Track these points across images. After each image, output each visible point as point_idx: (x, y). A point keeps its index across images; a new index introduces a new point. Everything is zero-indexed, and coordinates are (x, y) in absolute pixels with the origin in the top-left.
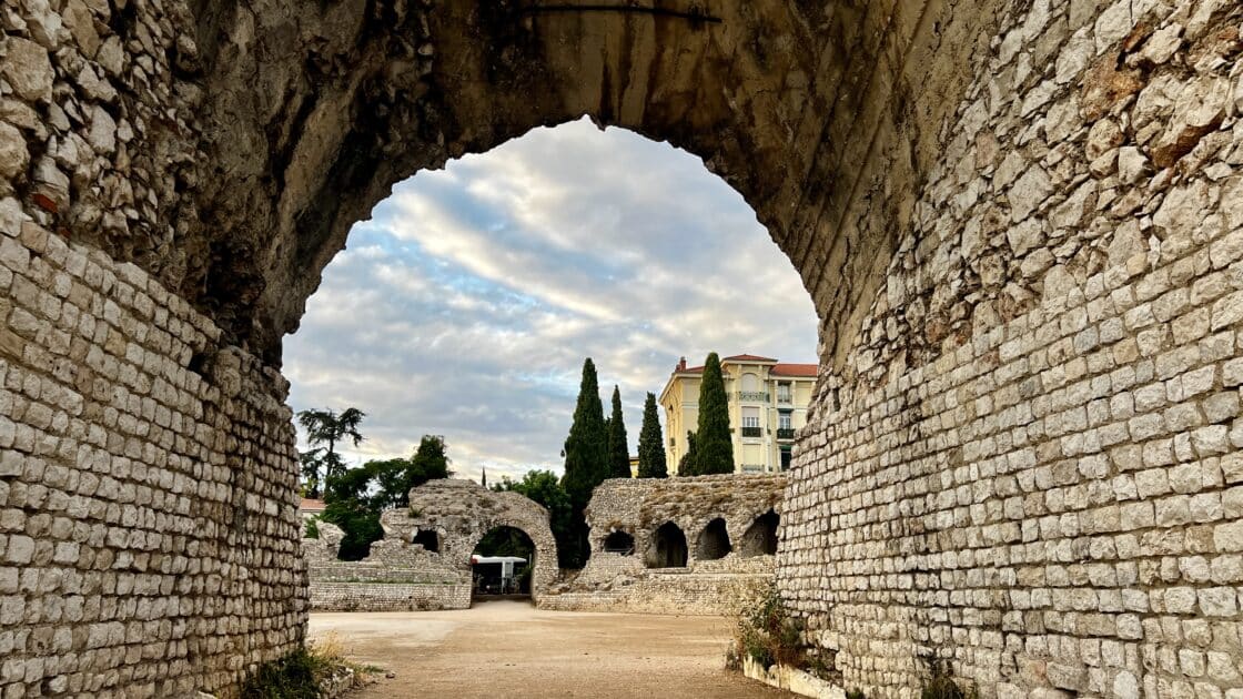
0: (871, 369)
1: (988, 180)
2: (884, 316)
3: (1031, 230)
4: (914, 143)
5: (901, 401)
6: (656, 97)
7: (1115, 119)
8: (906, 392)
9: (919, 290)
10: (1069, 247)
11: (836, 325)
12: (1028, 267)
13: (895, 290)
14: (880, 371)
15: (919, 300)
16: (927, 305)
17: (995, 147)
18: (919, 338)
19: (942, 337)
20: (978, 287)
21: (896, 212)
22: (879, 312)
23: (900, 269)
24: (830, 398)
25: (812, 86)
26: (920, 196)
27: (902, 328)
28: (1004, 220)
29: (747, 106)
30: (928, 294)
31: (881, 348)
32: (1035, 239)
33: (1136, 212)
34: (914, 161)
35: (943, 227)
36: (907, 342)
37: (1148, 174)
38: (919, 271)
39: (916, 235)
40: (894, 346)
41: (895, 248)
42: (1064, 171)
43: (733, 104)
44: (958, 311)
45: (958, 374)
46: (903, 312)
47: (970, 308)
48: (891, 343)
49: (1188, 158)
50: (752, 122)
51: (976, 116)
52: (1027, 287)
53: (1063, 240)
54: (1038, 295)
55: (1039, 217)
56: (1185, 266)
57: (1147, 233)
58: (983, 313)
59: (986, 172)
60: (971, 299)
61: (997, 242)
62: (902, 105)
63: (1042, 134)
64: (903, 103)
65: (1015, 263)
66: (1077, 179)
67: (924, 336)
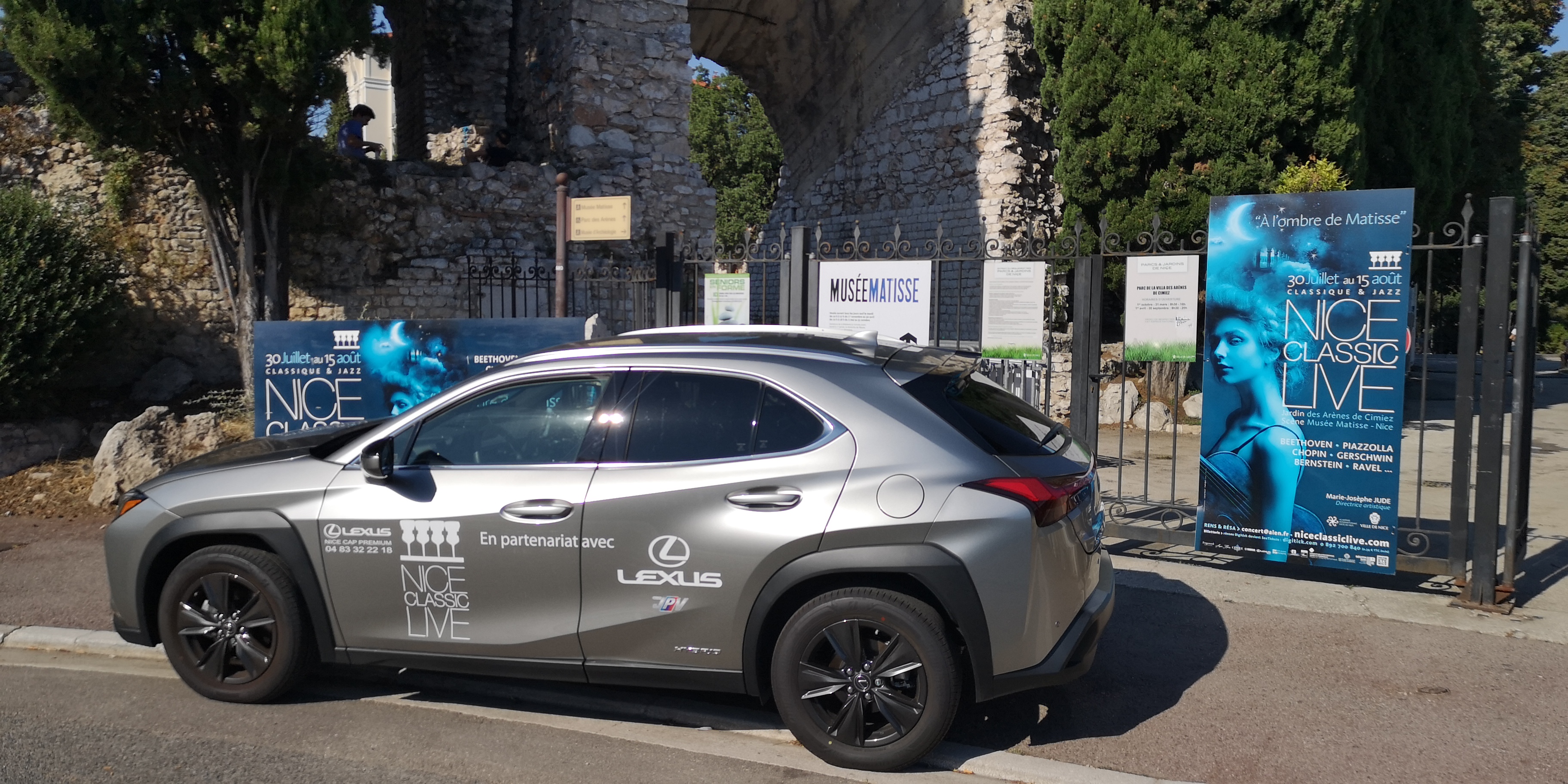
0: (821, 205)
1: (895, 147)
2: (832, 183)
3: (910, 176)
4: (860, 110)
5: (841, 227)
6: (730, 48)
7: (946, 152)
8: (844, 224)
9: (853, 178)
10: (923, 189)
11: (800, 176)
12: (907, 189)
13: (839, 173)
14: (826, 208)
15: (853, 182)
16: (857, 186)
17: (899, 135)
18: (851, 199)
19: (863, 203)
20: (884, 188)
21: (844, 136)
22: (828, 179)
23: (843, 163)
24: (789, 212)
25: (813, 64)
26: (859, 135)
27: (842, 192)
28: (899, 167)
29: (776, 63)
30: (858, 181)
31: (828, 197)
32: (911, 180)
33: (947, 188)
34: (859, 119)
35: (870, 155)
36: (844, 198)
37: (953, 177)
38: (854, 169)
39: (855, 151)
40: (836, 198)
41: (842, 152)
42: (925, 161)
43: (769, 59)
44: (873, 194)
45: (873, 223)
46: (843, 184)
47: (879, 196)
48: (834, 196)
49: (965, 178)
50: (777, 69)
51: (891, 116)
52: (905, 197)
53: (922, 186)
54: (909, 201)
55: (914, 172)
56: (959, 214)
57: (950, 196)
58: (885, 200)
59: (895, 143)
60: (880, 192)
61: (895, 174)
62: (856, 91)
63: (920, 141)
64: (857, 90)
65: (902, 186)
66: (930, 166)
67: (854, 199)
